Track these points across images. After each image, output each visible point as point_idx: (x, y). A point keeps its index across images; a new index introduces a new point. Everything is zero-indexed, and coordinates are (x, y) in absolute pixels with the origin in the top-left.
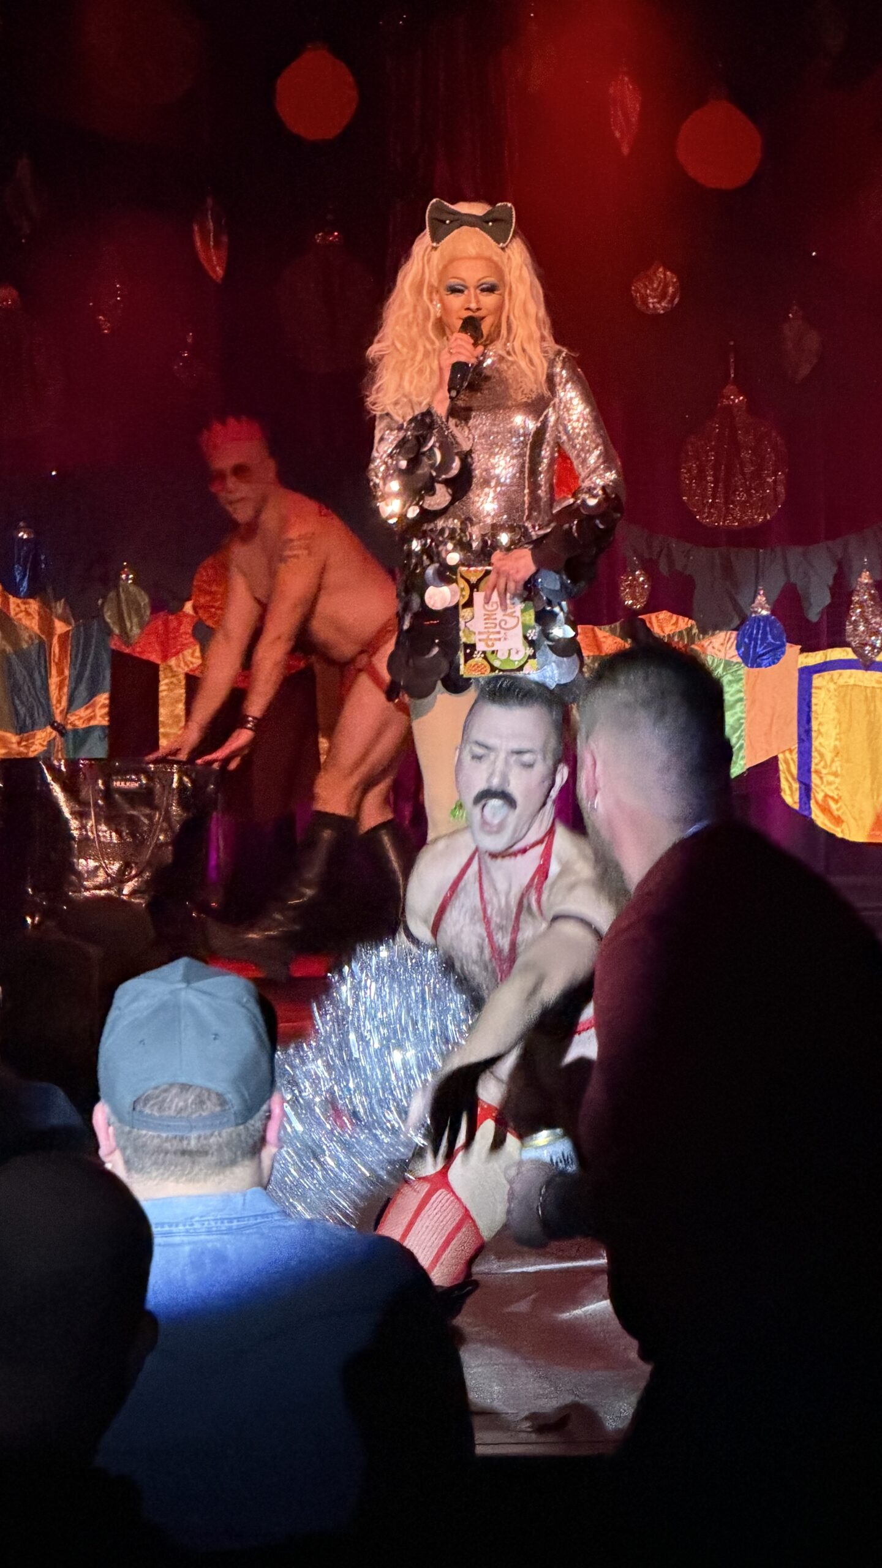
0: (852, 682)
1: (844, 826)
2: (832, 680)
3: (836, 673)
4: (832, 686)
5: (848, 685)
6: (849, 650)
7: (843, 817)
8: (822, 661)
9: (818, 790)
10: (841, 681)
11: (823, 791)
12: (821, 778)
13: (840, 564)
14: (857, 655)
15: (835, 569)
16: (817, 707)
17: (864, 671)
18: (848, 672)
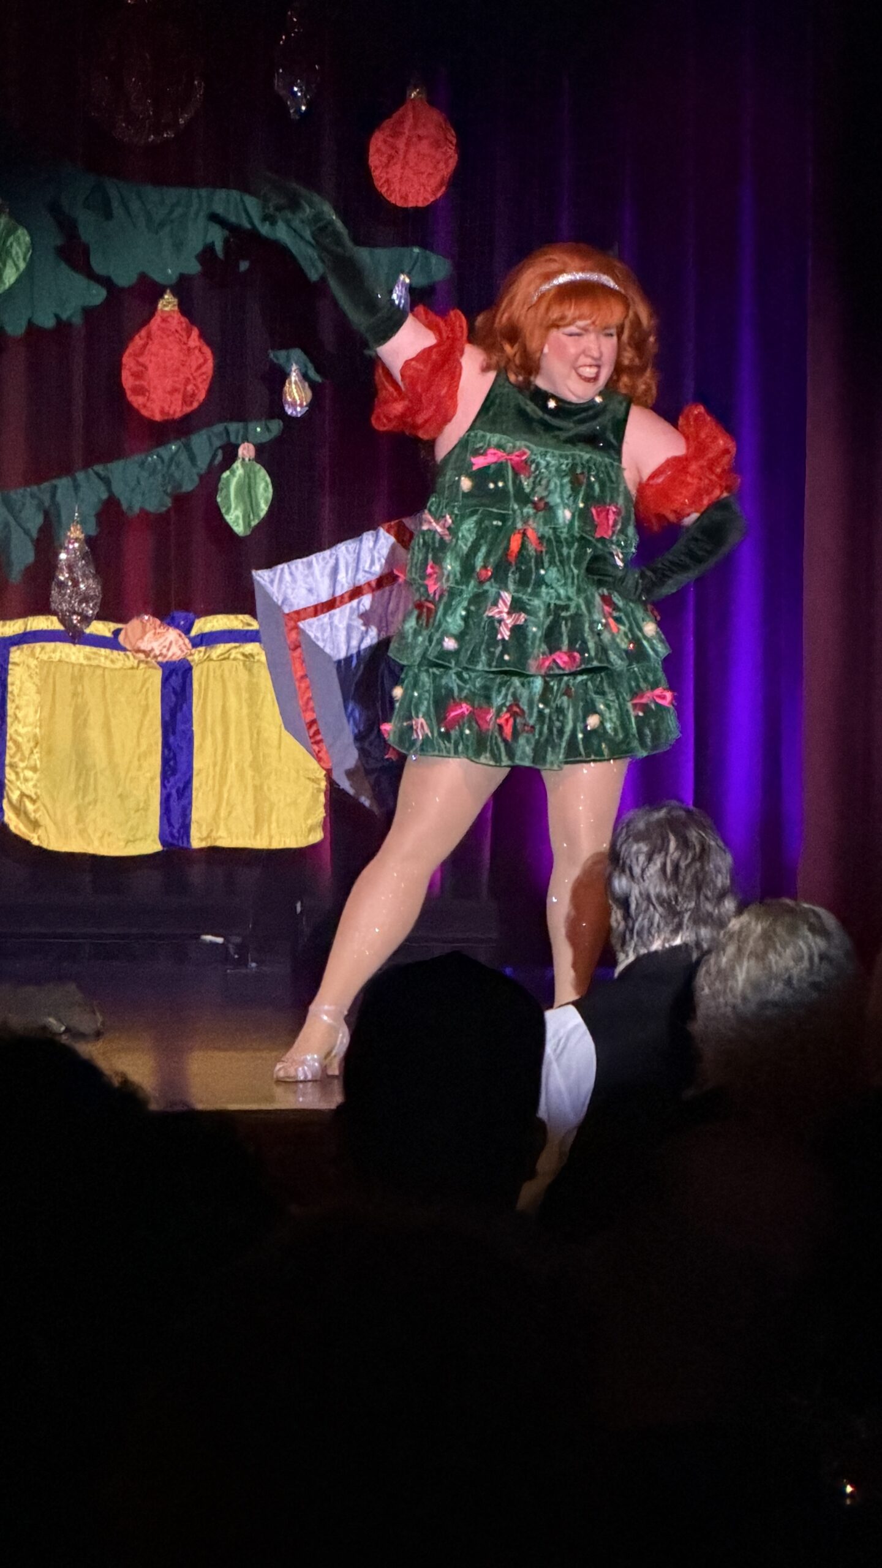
0: (56, 657)
1: (41, 831)
2: (33, 654)
3: (38, 646)
4: (33, 663)
5: (52, 662)
6: (55, 619)
7: (42, 822)
8: (21, 632)
9: (12, 787)
10: (45, 657)
11: (18, 788)
12: (17, 774)
13: (46, 514)
14: (64, 625)
15: (39, 520)
16: (14, 687)
17: (72, 645)
18: (50, 646)
